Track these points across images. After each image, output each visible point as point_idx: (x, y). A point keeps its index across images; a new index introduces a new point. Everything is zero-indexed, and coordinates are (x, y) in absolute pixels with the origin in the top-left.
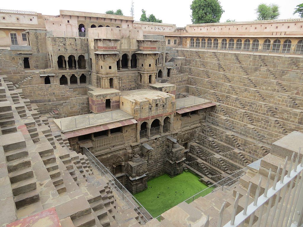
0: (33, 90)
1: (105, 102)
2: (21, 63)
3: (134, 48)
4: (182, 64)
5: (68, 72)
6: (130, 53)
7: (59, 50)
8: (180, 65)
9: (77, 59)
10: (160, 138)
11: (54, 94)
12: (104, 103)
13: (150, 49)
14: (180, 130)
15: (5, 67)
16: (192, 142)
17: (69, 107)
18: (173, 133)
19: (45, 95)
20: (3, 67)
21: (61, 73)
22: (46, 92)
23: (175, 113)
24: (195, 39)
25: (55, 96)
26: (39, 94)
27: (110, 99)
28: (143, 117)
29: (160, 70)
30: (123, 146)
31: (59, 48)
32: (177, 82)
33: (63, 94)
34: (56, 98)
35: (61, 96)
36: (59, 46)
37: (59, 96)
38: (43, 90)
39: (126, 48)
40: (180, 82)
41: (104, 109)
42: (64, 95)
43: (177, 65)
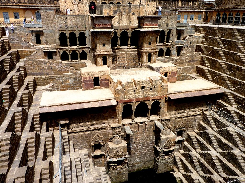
0: (33, 64)
1: (93, 79)
2: (34, 39)
3: (134, 25)
4: (198, 42)
5: (69, 48)
6: (130, 29)
7: (61, 27)
8: (196, 42)
9: (77, 35)
10: (146, 122)
11: (52, 68)
12: (92, 81)
13: (150, 26)
14: (173, 116)
15: (18, 42)
16: (189, 131)
17: (62, 81)
18: (163, 118)
19: (43, 69)
20: (16, 42)
21: (62, 49)
22: (45, 66)
23: (167, 97)
24: (222, 14)
25: (53, 70)
26: (38, 68)
27: (98, 77)
28: (125, 99)
29: (168, 48)
30: (103, 125)
31: (60, 26)
32: (186, 62)
33: (59, 69)
34: (54, 72)
35: (58, 70)
36: (61, 23)
37: (56, 70)
38: (42, 64)
39: (126, 25)
40: (190, 62)
41: (91, 87)
42: (61, 70)
43: (192, 43)
